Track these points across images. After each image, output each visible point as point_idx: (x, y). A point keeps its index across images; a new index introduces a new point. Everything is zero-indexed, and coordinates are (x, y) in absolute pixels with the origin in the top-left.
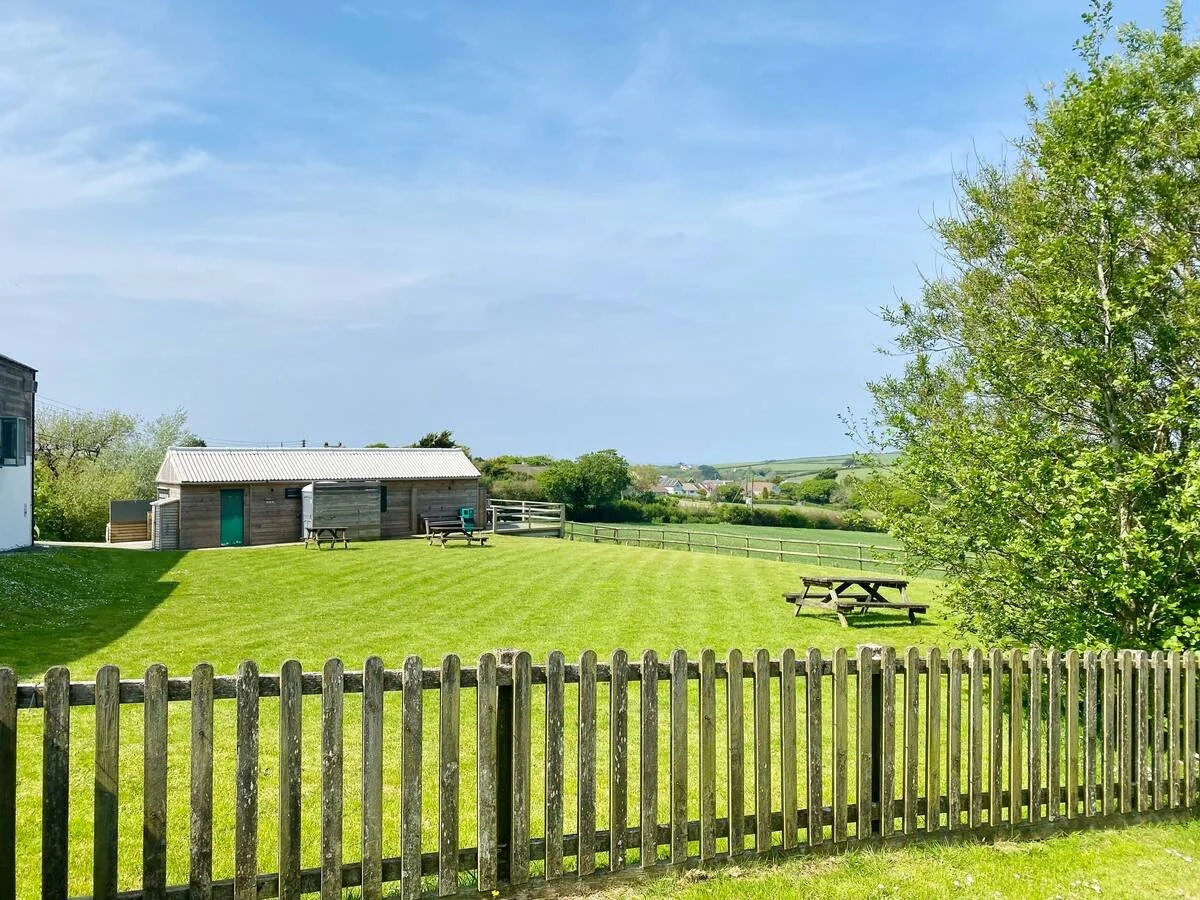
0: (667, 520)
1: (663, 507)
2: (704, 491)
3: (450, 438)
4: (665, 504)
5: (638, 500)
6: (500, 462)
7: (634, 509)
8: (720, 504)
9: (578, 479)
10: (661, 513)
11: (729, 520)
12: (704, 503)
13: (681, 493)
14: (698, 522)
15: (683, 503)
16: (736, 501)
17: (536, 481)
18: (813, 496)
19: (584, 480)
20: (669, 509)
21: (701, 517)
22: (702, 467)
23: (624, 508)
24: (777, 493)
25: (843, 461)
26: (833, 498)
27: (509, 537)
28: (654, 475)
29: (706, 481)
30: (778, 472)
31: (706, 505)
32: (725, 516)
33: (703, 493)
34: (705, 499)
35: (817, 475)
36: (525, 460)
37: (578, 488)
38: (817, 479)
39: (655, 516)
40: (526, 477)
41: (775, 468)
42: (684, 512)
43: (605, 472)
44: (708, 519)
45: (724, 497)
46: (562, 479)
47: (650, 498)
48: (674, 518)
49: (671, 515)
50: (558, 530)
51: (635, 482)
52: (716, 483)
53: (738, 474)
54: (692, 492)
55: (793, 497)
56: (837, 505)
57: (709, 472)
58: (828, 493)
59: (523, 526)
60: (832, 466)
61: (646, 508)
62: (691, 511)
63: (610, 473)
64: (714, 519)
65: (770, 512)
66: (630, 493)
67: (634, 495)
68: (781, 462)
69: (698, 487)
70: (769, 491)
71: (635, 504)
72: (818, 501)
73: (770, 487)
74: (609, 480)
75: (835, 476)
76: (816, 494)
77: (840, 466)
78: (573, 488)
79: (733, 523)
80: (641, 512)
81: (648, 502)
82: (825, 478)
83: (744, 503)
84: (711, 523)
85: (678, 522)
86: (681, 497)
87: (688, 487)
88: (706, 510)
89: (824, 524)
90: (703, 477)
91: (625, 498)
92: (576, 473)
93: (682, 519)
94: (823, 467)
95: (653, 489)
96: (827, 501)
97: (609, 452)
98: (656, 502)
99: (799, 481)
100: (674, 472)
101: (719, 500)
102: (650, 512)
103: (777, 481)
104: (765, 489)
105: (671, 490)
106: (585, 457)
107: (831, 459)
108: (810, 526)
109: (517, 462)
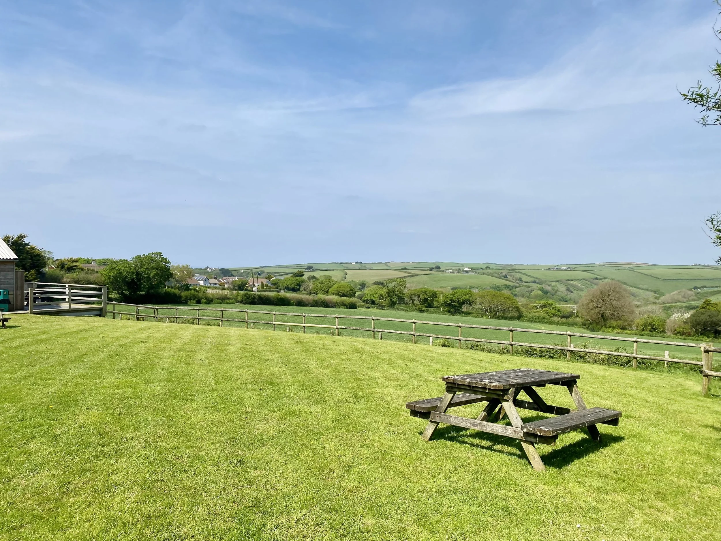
0: (199, 302)
1: (196, 293)
2: (223, 283)
3: (25, 239)
4: (198, 292)
5: (179, 288)
6: (73, 261)
7: (175, 295)
8: (235, 292)
9: (133, 273)
10: (195, 297)
11: (241, 302)
12: (224, 291)
13: (208, 285)
14: (221, 303)
15: (209, 291)
16: (246, 290)
17: (99, 275)
18: (290, 287)
19: (138, 274)
20: (200, 295)
21: (223, 300)
22: (222, 270)
23: (167, 294)
24: (269, 285)
25: (306, 267)
26: (302, 288)
27: (46, 317)
28: (190, 273)
29: (224, 278)
30: (268, 273)
31: (226, 292)
32: (239, 299)
33: (223, 285)
34: (224, 289)
35: (291, 275)
36: (94, 261)
37: (133, 280)
38: (292, 276)
39: (190, 299)
40: (94, 272)
41: (267, 270)
42: (211, 296)
43: (153, 268)
44: (228, 301)
45: (237, 288)
46: (120, 273)
47: (187, 287)
48: (204, 301)
49: (202, 298)
50: (100, 310)
51: (176, 277)
52: (231, 279)
53: (244, 274)
54: (216, 284)
55: (279, 288)
56: (304, 292)
57: (225, 272)
58: (299, 285)
59: (65, 306)
60: (300, 270)
61: (184, 294)
62: (216, 296)
63: (157, 269)
64: (231, 301)
65: (268, 296)
66: (173, 284)
67: (175, 285)
68: (270, 267)
69: (220, 281)
70: (264, 283)
71: (176, 291)
72: (293, 290)
73: (265, 281)
74: (156, 274)
75: (302, 275)
76: (293, 286)
77: (304, 270)
78: (129, 279)
79: (244, 304)
80: (180, 297)
81: (186, 290)
82: (297, 276)
83: (251, 291)
84: (230, 304)
85: (206, 303)
86: (208, 288)
87: (213, 281)
88: (226, 295)
89: (300, 303)
90: (222, 275)
91: (169, 287)
92: (131, 269)
93: (209, 301)
94: (296, 270)
95: (189, 282)
96: (299, 290)
97: (157, 254)
98: (191, 290)
99: (282, 278)
100: (204, 272)
101: (234, 289)
102: (187, 297)
103: (269, 278)
104: (262, 283)
105: (201, 283)
106: (138, 257)
107: (299, 266)
108: (292, 305)
109: (88, 262)
